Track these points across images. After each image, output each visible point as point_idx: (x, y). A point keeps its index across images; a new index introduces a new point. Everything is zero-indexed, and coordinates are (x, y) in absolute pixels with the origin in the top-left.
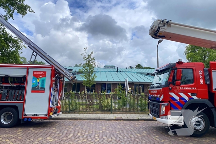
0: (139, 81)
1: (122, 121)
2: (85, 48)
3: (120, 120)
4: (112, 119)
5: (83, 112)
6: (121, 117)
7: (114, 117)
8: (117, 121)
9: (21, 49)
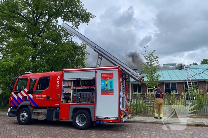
1: (204, 128)
2: (145, 47)
3: (202, 126)
4: (190, 124)
5: (152, 115)
6: (202, 122)
7: (192, 122)
8: (197, 128)
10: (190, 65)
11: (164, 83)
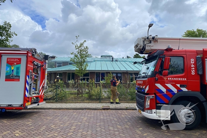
0: (133, 70)
1: (109, 111)
2: (76, 37)
3: (108, 109)
4: (99, 108)
6: (109, 106)
7: (101, 107)
8: (103, 111)
9: (12, 36)
10: (123, 58)
11: (95, 72)
